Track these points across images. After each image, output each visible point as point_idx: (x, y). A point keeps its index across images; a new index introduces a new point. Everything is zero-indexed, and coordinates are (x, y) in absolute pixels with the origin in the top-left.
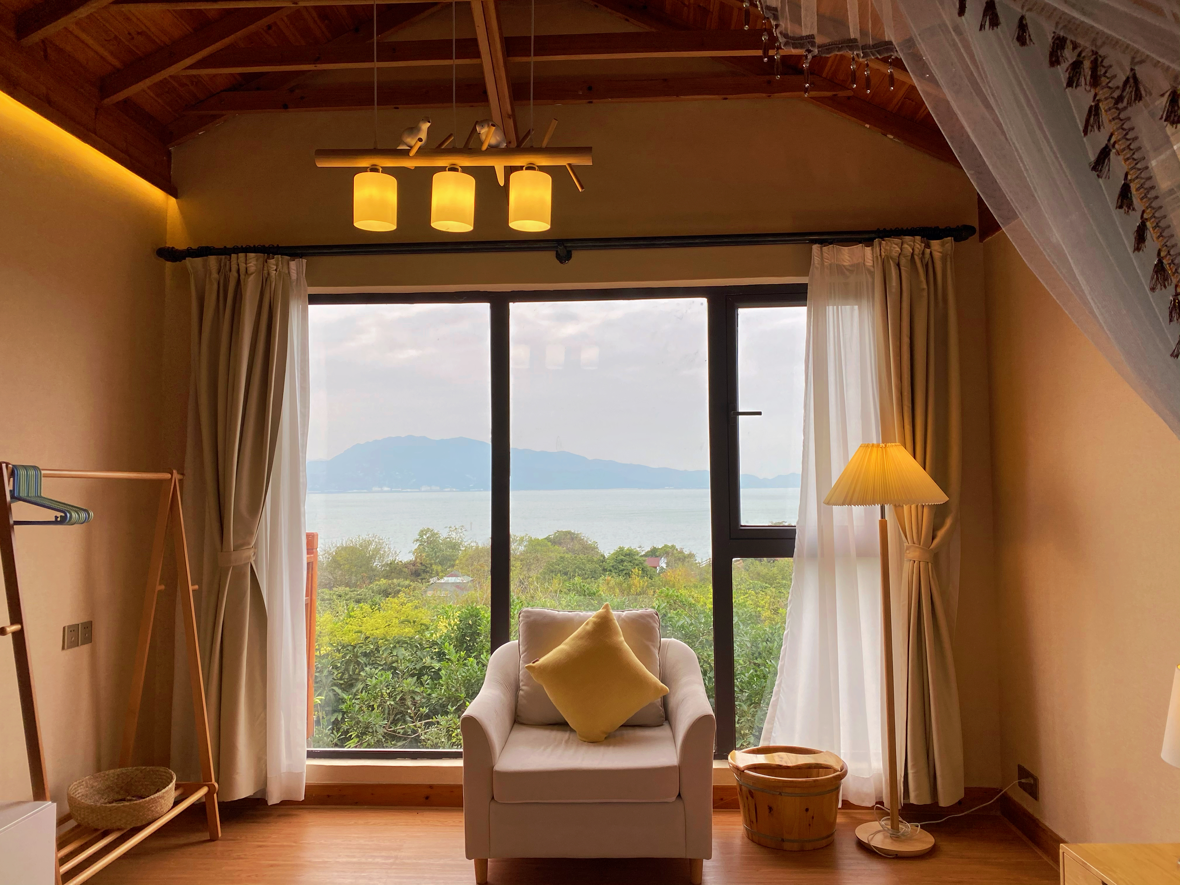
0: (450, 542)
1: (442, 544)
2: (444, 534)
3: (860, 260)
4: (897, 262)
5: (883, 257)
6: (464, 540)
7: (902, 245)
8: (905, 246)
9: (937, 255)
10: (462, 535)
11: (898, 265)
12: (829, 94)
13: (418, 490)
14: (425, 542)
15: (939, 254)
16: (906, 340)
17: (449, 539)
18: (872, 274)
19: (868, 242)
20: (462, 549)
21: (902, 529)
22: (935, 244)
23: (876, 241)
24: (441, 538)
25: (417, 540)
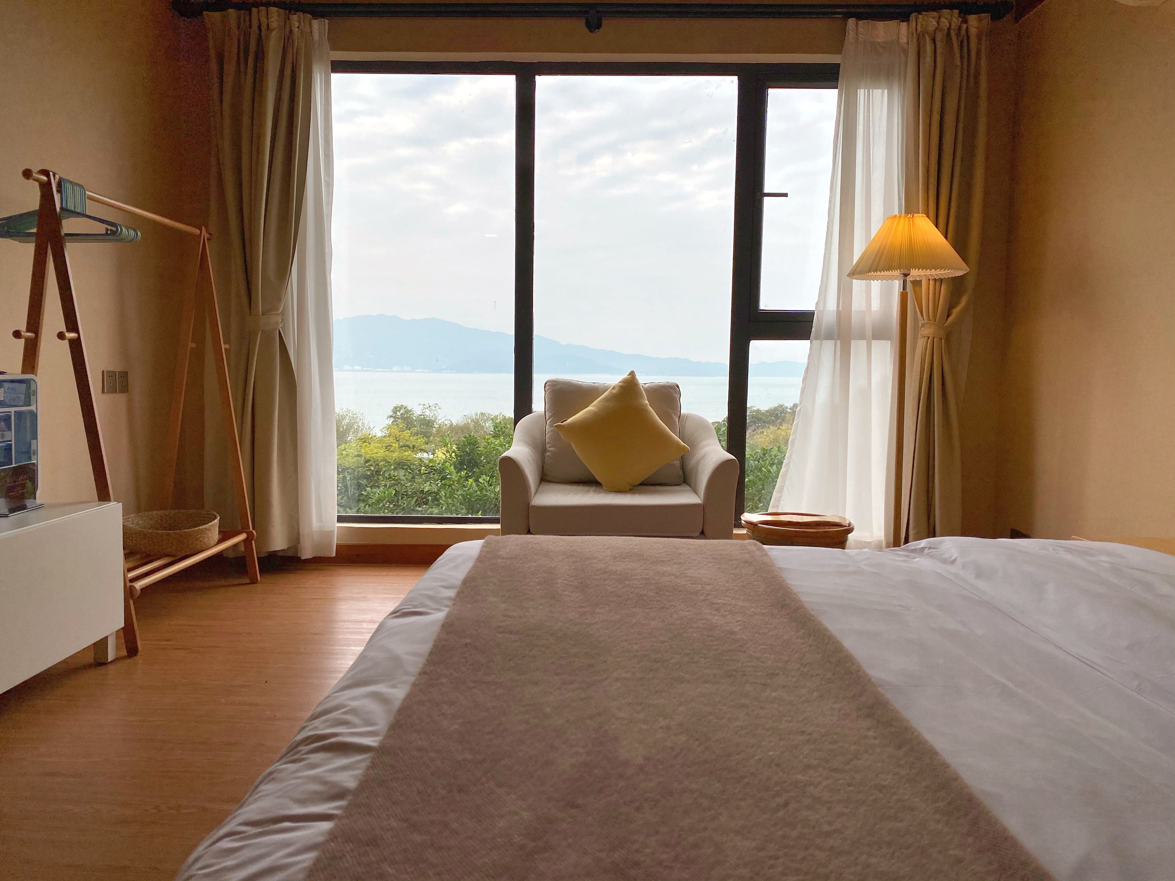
0: (424, 419)
1: (416, 421)
2: (417, 411)
3: (895, 38)
4: (933, 37)
5: (919, 32)
6: (438, 418)
7: (939, 20)
8: (943, 20)
9: (973, 31)
10: (436, 412)
11: (934, 40)
13: (390, 370)
14: (399, 418)
15: (976, 30)
16: (936, 117)
17: (423, 417)
18: (906, 52)
19: (905, 17)
20: (436, 426)
21: (918, 307)
22: (973, 19)
23: (913, 15)
24: (415, 415)
25: (391, 416)
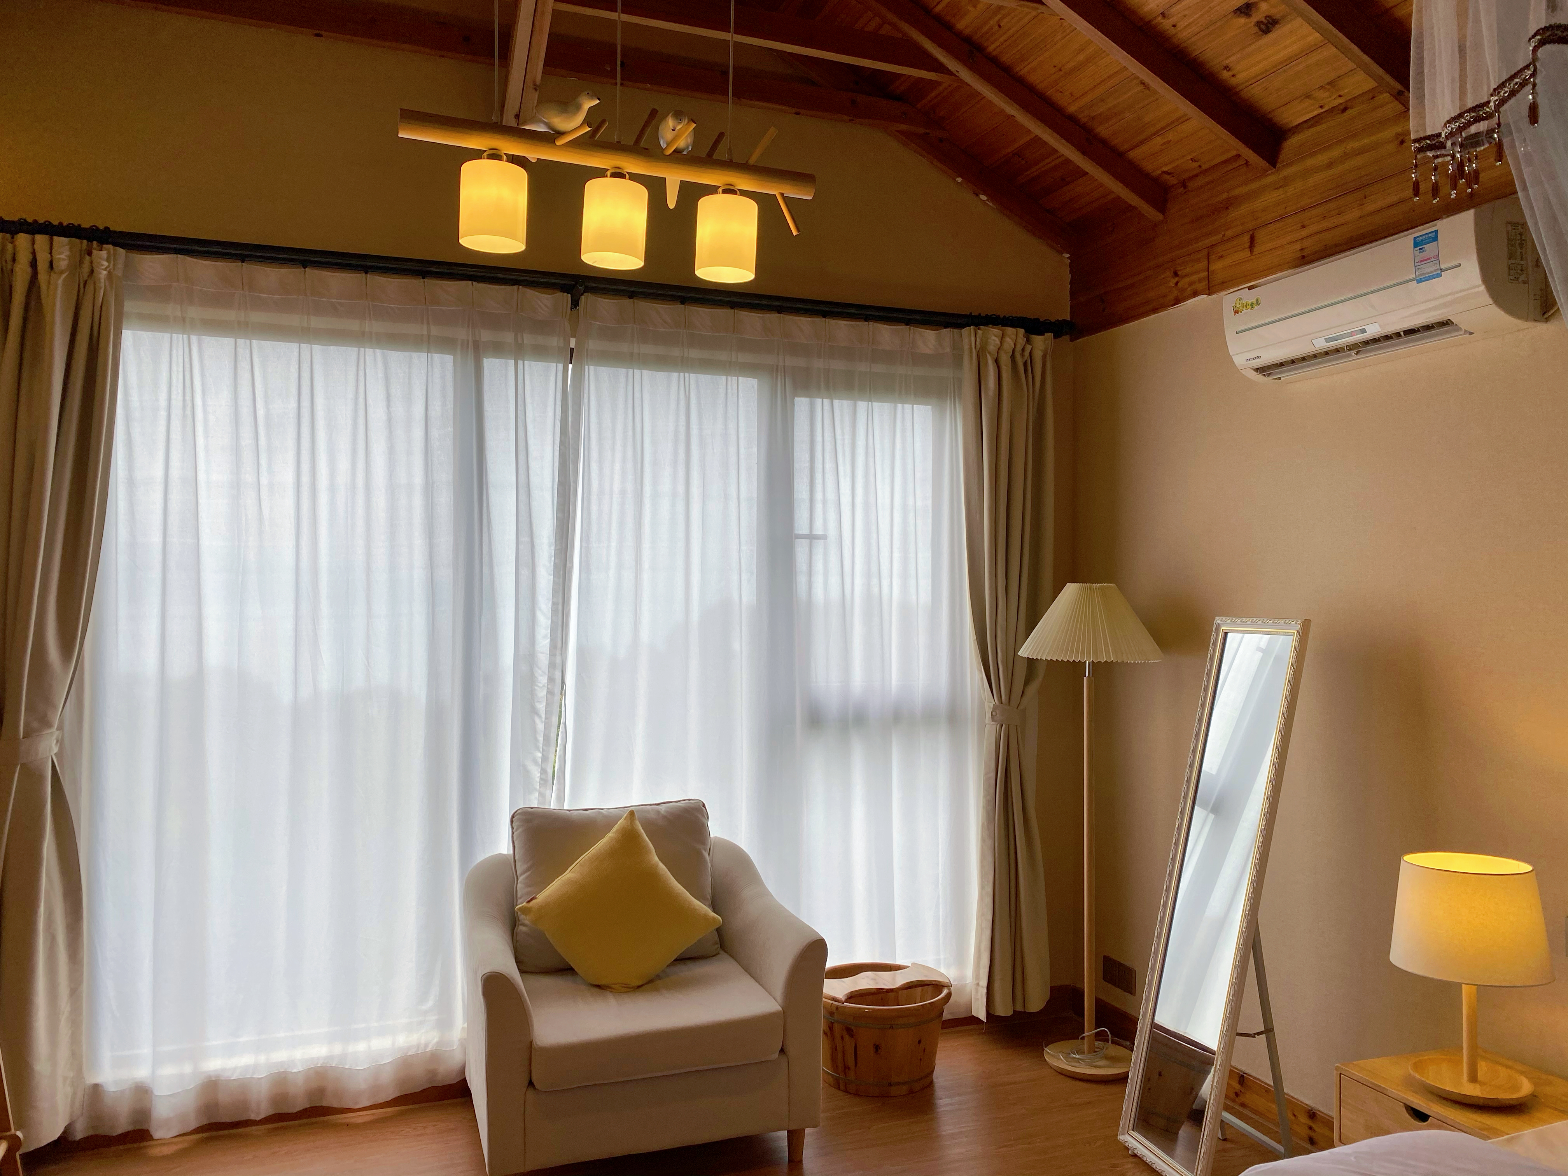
4: (995, 358)
5: (978, 350)
7: (1003, 338)
8: (1007, 339)
9: (1038, 355)
11: (997, 362)
12: (921, 131)
15: (1039, 352)
22: (1038, 340)
23: (971, 328)
